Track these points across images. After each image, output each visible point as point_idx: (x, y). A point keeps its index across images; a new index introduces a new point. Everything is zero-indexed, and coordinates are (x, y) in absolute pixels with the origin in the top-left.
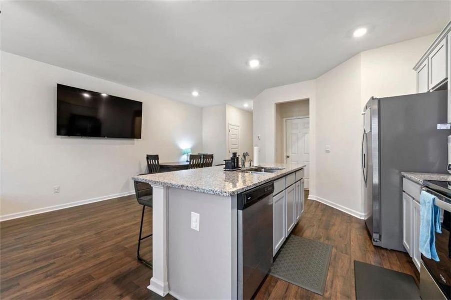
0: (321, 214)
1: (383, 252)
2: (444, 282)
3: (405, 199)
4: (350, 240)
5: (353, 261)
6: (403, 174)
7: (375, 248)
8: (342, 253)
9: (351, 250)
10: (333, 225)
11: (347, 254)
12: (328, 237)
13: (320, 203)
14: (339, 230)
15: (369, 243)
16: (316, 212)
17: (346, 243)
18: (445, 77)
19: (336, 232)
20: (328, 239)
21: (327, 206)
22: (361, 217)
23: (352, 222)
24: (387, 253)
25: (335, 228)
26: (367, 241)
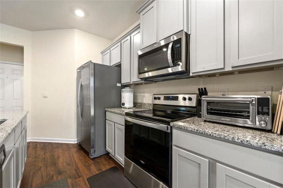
0: (42, 153)
1: (98, 160)
2: (143, 163)
3: (108, 124)
4: (76, 164)
5: (86, 180)
6: (106, 109)
7: (93, 160)
8: (76, 178)
9: (80, 171)
10: (58, 158)
11: (79, 177)
12: (59, 172)
13: (37, 142)
14: (65, 160)
15: (88, 159)
16: (36, 152)
17: (74, 167)
18: (120, 61)
19: (63, 163)
20: (60, 173)
21: (44, 143)
22: (75, 142)
23: (70, 148)
24: (99, 159)
25: (61, 159)
26: (86, 158)
